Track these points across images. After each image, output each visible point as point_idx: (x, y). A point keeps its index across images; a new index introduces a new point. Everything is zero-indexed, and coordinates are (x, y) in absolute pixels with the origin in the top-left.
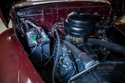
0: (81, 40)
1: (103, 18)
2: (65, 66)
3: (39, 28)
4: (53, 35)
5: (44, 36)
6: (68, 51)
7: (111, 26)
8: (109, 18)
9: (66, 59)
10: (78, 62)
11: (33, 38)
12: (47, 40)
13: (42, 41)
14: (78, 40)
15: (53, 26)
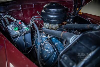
0: (57, 26)
1: (69, 10)
2: (47, 50)
3: (19, 21)
4: (31, 27)
5: (24, 27)
6: (47, 37)
7: (76, 15)
8: (73, 10)
9: (46, 45)
10: (57, 45)
11: (15, 29)
12: (28, 30)
13: (23, 31)
14: (54, 27)
15: (31, 20)
